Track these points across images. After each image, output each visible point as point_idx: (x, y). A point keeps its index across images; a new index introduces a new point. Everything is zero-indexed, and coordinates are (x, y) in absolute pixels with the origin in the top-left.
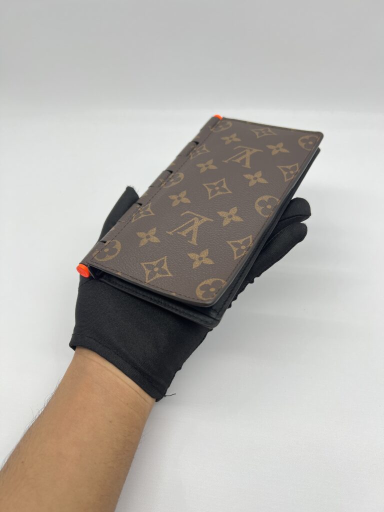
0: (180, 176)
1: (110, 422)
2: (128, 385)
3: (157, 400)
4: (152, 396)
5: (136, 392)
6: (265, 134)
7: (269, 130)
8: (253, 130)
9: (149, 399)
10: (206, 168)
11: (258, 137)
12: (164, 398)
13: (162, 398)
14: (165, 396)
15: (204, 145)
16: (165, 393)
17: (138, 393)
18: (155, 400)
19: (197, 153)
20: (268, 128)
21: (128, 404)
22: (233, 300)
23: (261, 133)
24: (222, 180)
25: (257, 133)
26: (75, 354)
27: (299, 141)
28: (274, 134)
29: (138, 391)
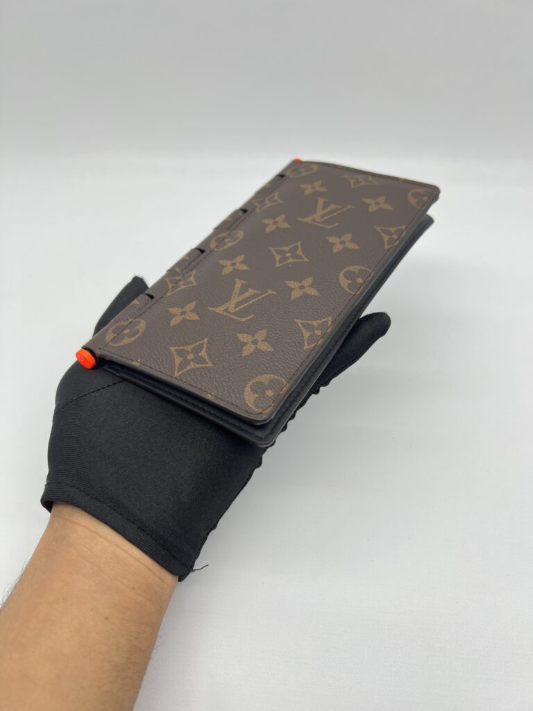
0: (238, 235)
1: (107, 619)
2: (135, 558)
3: (181, 579)
4: (172, 572)
5: (147, 567)
6: (363, 183)
7: (370, 178)
8: (346, 177)
9: (169, 578)
10: (275, 226)
11: (352, 187)
12: (191, 575)
13: (188, 574)
14: (193, 571)
15: (277, 194)
16: (192, 566)
17: (151, 570)
18: (177, 578)
19: (266, 204)
20: (369, 176)
21: (133, 588)
22: (290, 419)
23: (357, 182)
24: (296, 244)
25: (352, 182)
26: (51, 517)
27: (409, 195)
28: (376, 183)
29: (151, 568)
